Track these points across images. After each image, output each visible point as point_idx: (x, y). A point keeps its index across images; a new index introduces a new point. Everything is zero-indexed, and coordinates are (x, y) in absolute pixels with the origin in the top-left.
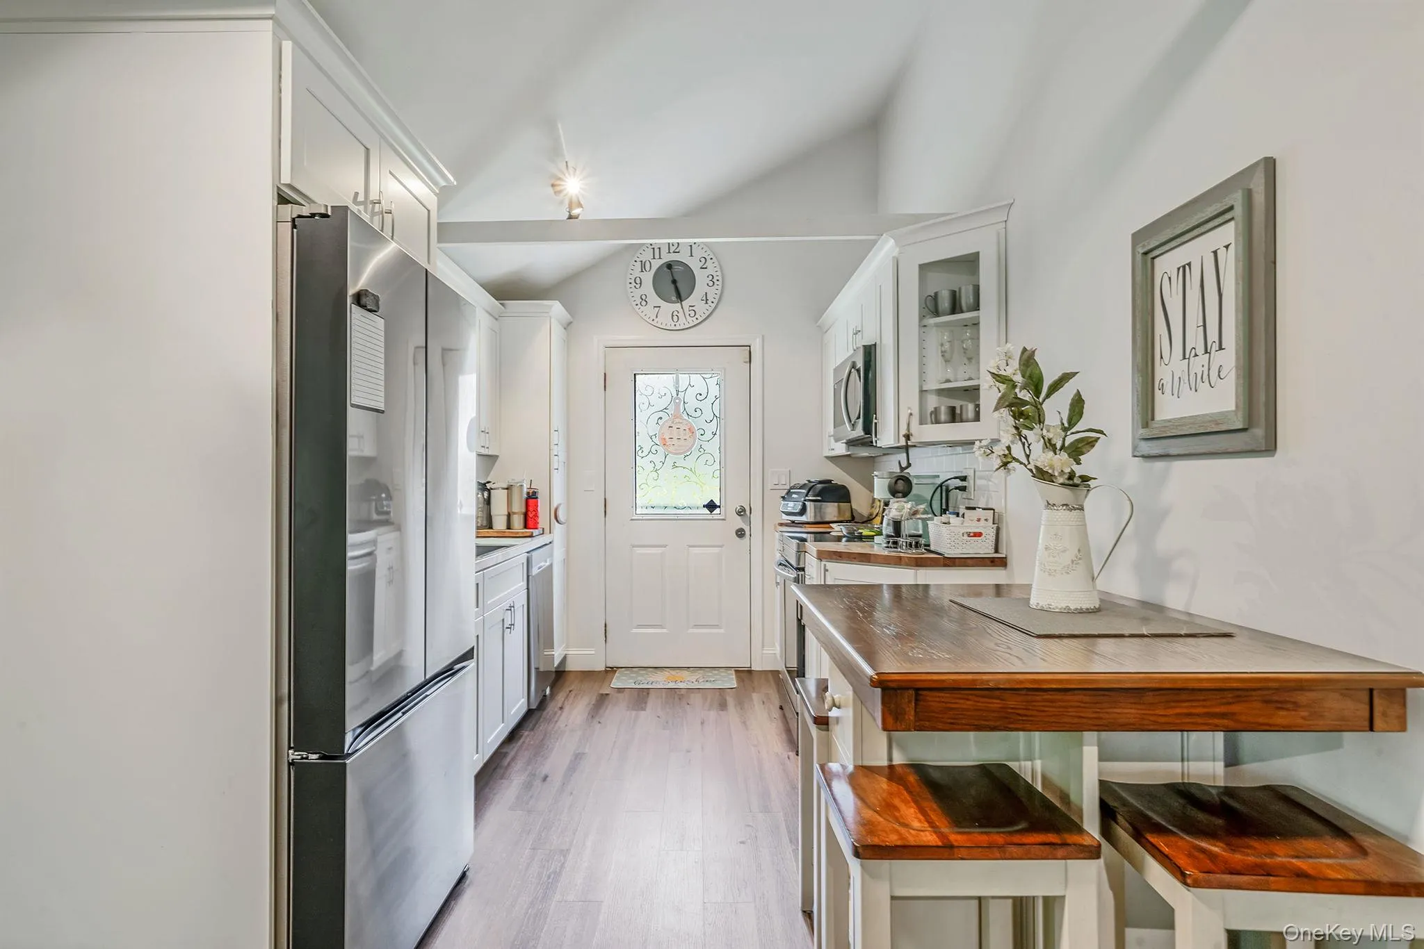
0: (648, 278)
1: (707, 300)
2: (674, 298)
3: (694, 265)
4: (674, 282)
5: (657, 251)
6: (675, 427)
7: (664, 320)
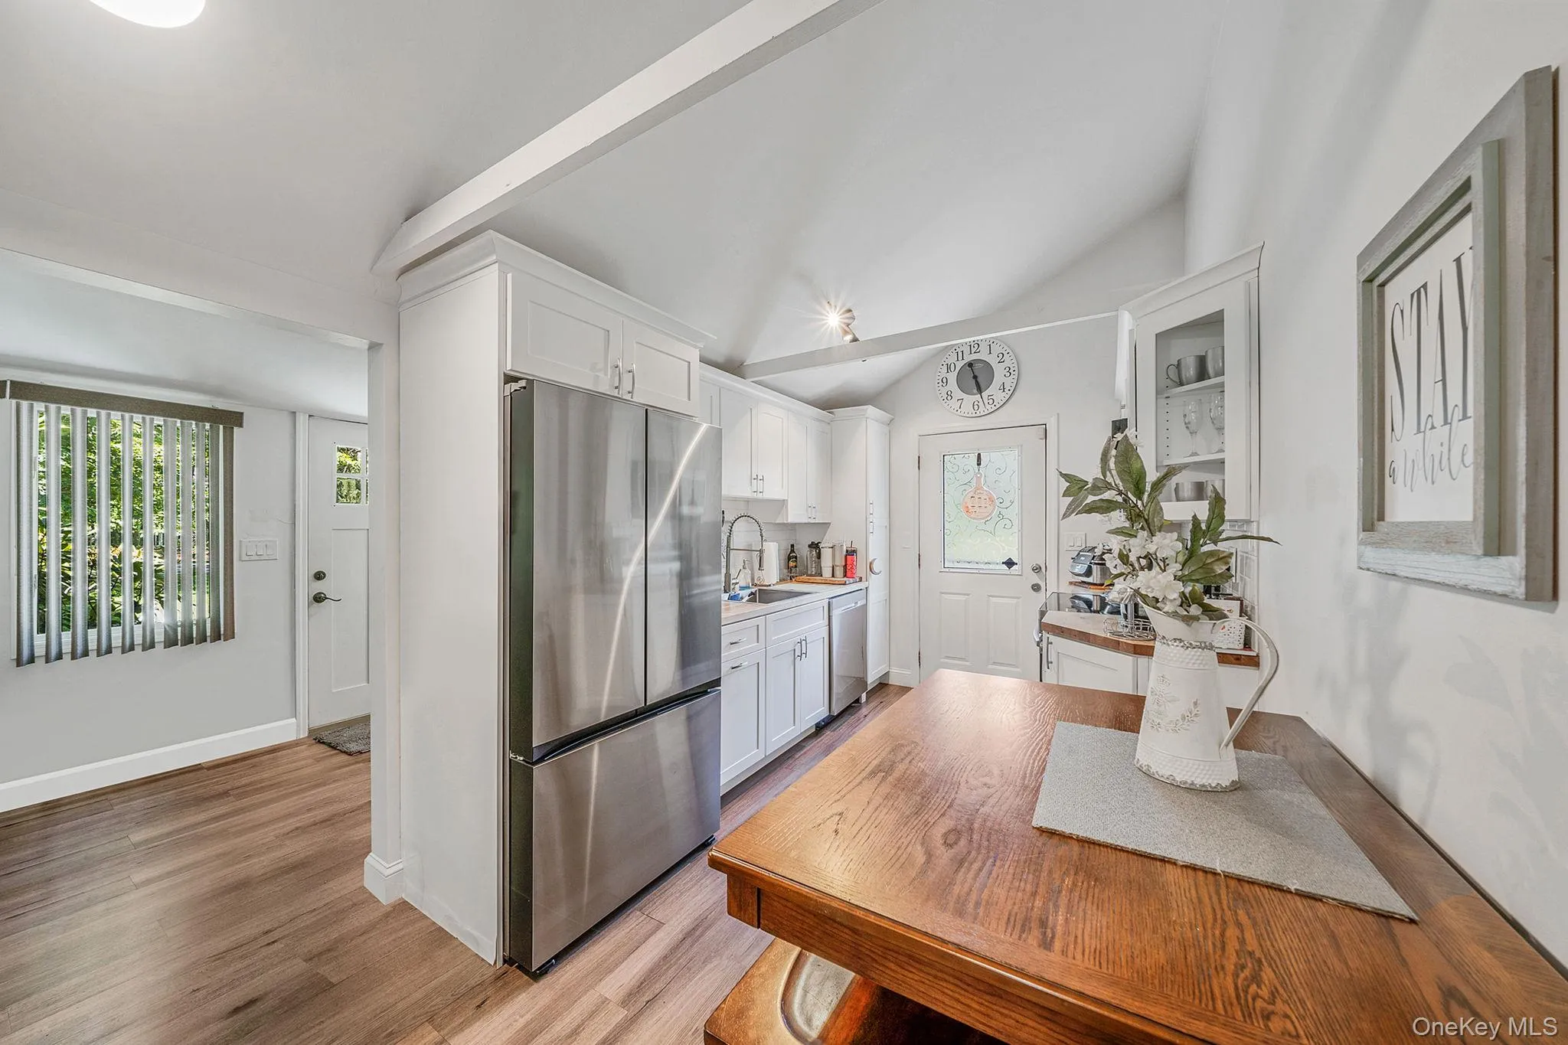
0: (952, 377)
1: (1004, 389)
2: (975, 391)
3: (992, 360)
4: (975, 377)
5: (960, 354)
6: (977, 497)
7: (967, 407)
